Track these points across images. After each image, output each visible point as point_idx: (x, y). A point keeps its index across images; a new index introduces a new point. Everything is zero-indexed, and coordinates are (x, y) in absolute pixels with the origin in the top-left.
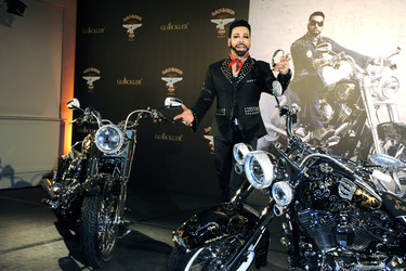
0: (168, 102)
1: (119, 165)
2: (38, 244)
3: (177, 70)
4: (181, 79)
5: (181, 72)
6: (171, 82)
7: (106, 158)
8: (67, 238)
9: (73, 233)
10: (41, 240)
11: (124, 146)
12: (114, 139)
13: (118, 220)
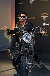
0: (44, 24)
1: (31, 45)
2: (9, 70)
3: (46, 14)
4: (47, 16)
5: (47, 14)
6: (44, 17)
7: (27, 43)
8: (16, 68)
9: (18, 66)
10: (9, 69)
11: (32, 39)
12: (28, 37)
13: (31, 63)
